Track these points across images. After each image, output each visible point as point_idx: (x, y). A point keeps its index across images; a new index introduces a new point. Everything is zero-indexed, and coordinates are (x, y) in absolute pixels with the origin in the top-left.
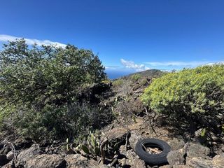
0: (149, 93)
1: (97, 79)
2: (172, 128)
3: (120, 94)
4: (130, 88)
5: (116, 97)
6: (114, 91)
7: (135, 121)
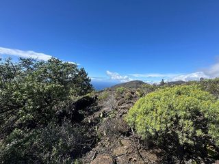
0: (134, 115)
1: (83, 91)
2: (159, 151)
3: (105, 109)
4: (115, 101)
5: (101, 112)
6: (99, 105)
7: (121, 143)
